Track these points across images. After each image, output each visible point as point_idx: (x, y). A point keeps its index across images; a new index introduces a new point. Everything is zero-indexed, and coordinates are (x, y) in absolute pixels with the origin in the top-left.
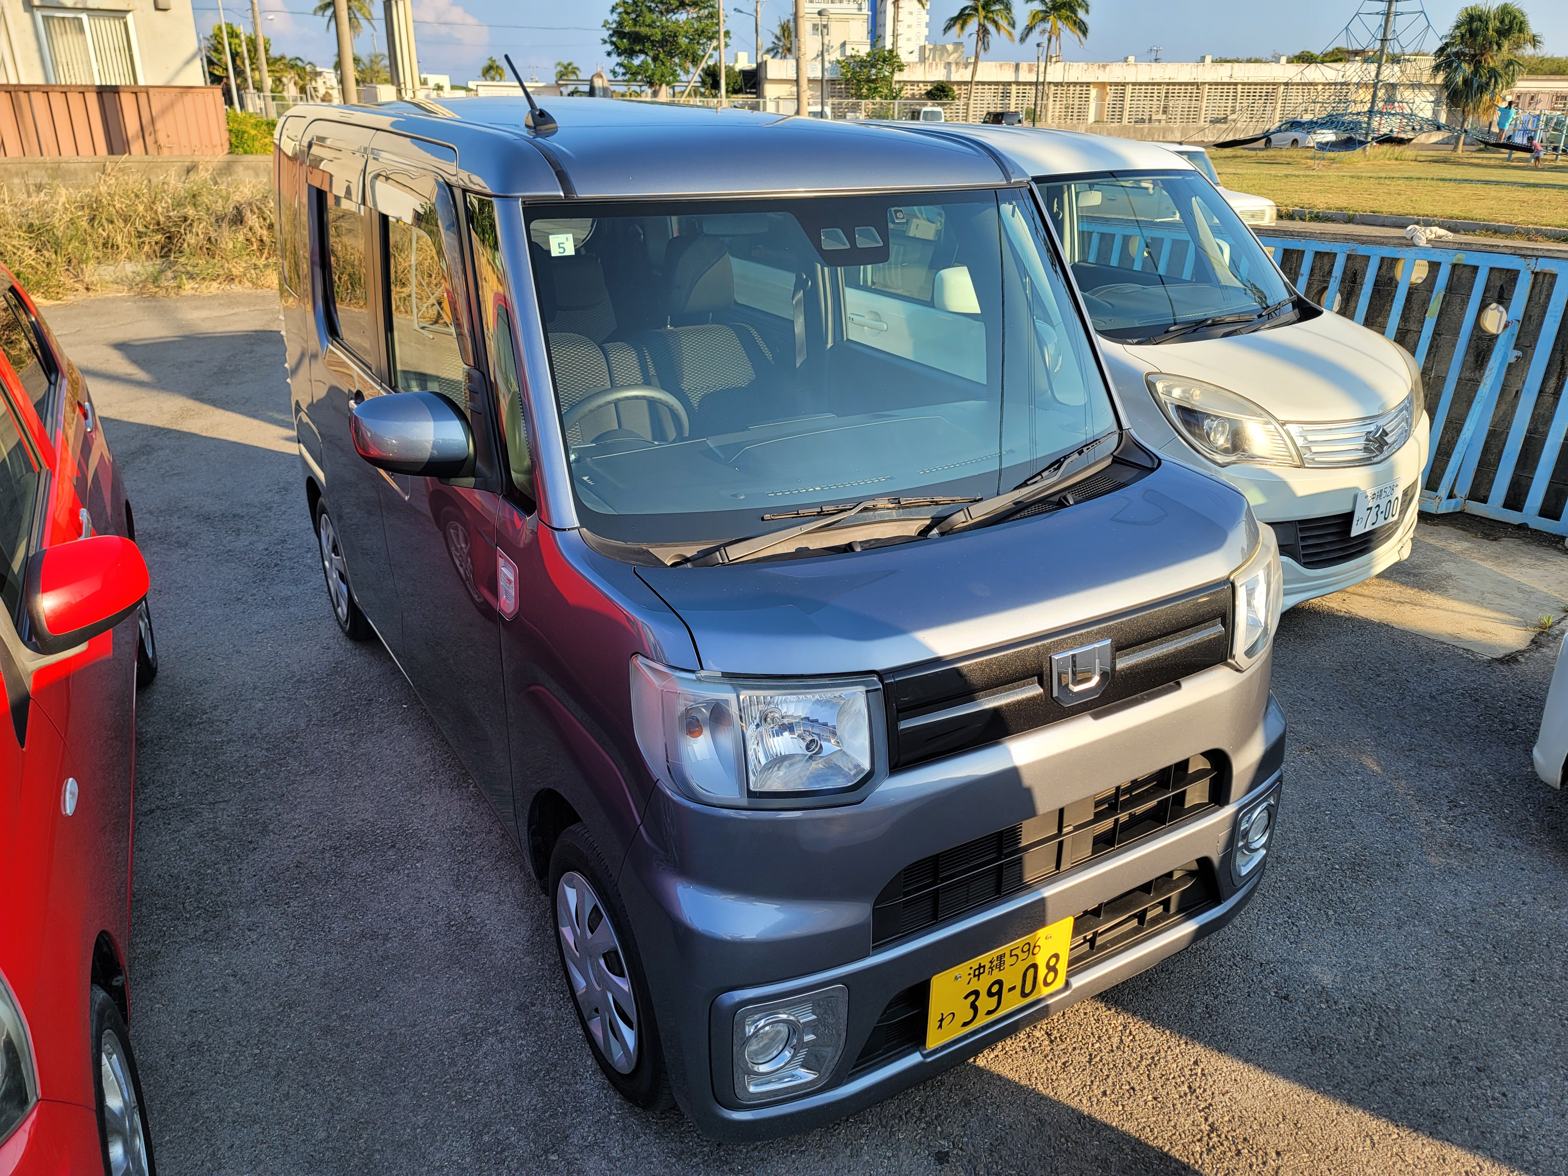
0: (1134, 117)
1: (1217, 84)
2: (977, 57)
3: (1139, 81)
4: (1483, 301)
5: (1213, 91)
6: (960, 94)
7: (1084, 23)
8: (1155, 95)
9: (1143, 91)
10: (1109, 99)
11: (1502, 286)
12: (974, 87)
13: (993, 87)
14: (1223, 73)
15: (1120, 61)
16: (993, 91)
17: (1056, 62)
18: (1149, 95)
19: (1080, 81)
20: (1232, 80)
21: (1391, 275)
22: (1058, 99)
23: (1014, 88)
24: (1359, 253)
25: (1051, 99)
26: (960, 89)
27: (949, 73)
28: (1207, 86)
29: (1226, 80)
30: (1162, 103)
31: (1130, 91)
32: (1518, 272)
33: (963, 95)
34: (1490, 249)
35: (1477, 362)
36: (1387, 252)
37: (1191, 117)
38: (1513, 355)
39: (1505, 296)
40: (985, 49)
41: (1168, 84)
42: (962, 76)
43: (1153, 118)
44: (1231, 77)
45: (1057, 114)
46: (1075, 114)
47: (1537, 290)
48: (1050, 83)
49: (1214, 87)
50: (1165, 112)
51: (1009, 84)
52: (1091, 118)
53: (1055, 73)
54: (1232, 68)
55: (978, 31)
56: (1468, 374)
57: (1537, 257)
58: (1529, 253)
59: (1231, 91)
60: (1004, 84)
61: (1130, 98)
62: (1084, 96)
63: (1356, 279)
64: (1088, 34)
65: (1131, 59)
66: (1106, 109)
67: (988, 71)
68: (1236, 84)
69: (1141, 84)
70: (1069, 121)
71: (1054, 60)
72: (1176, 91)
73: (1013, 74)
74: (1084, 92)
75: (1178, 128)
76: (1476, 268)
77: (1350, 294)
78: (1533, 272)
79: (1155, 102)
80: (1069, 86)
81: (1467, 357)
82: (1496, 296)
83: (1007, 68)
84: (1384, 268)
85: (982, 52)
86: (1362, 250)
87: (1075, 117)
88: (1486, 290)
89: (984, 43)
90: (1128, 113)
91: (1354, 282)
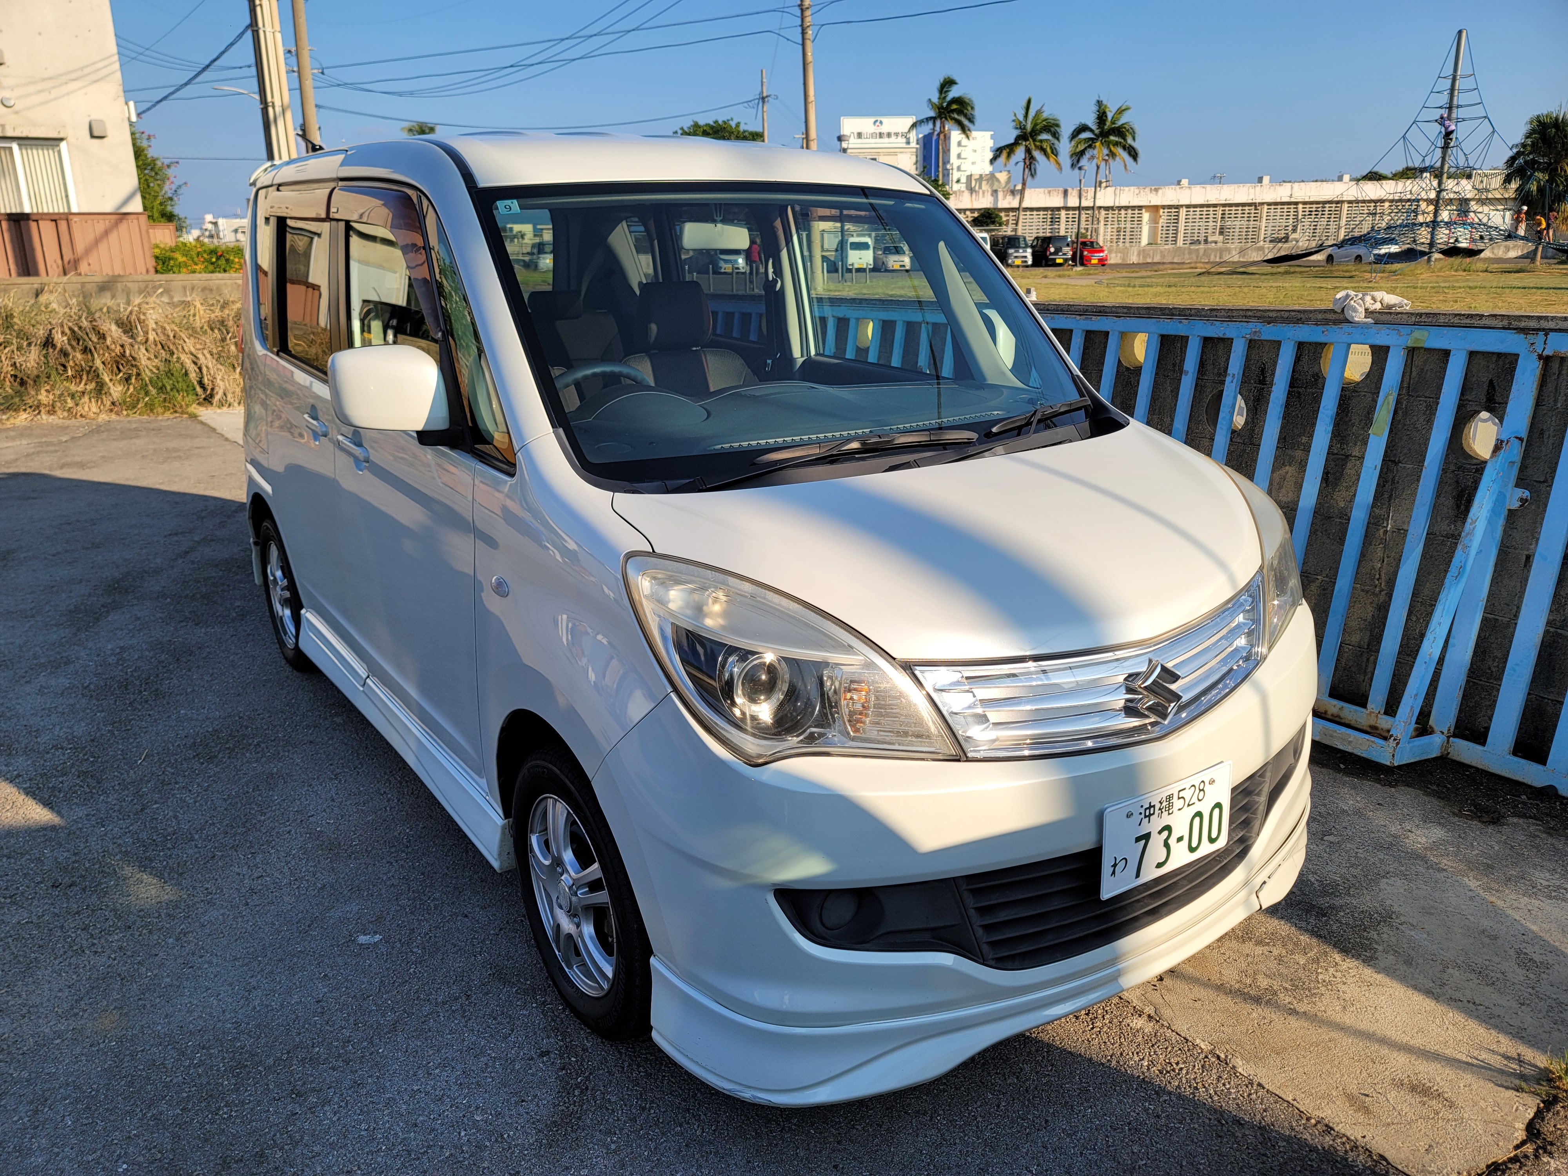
0: (1189, 239)
1: (1276, 204)
2: (1024, 184)
3: (1194, 202)
4: (1461, 407)
5: (1272, 211)
6: (1008, 220)
7: (1133, 148)
8: (1211, 216)
9: (1198, 213)
10: (1163, 221)
11: (1491, 383)
12: (1022, 213)
13: (1041, 213)
14: (1282, 193)
15: (1172, 184)
16: (1041, 217)
17: (1106, 187)
18: (1204, 217)
19: (1131, 204)
20: (1293, 200)
21: (1316, 369)
22: (1109, 223)
23: (1063, 213)
24: (1263, 337)
25: (1102, 223)
26: (1008, 216)
27: (996, 200)
28: (1266, 207)
29: (1286, 199)
30: (1219, 224)
31: (1185, 213)
32: (1516, 356)
33: (1011, 222)
34: (1468, 321)
35: (1458, 507)
36: (1307, 333)
37: (1250, 237)
38: (1515, 497)
39: (1498, 399)
40: (1032, 176)
41: (1224, 205)
42: (1009, 203)
43: (1210, 239)
44: (1291, 196)
45: (1109, 238)
46: (1128, 237)
47: (1550, 387)
48: (1100, 208)
49: (1273, 207)
50: (1221, 233)
51: (1059, 209)
52: (1145, 241)
53: (1106, 197)
54: (1292, 188)
55: (1025, 159)
56: (1444, 527)
57: (1547, 332)
58: (1533, 324)
59: (1292, 210)
60: (1053, 209)
61: (1184, 221)
62: (1136, 219)
63: (1264, 378)
64: (1138, 159)
65: (1185, 182)
66: (1160, 232)
67: (1035, 197)
68: (1296, 203)
69: (1195, 206)
70: (1121, 244)
71: (1104, 185)
72: (1233, 212)
73: (1062, 200)
74: (1136, 216)
75: (1235, 248)
76: (1446, 353)
77: (1258, 400)
78: (1540, 357)
79: (1211, 224)
80: (1120, 210)
81: (1442, 499)
82: (1483, 398)
83: (1056, 194)
84: (1305, 359)
85: (1030, 178)
86: (1268, 332)
87: (1127, 240)
88: (1465, 389)
89: (1030, 169)
90: (1182, 235)
91: (1263, 382)
